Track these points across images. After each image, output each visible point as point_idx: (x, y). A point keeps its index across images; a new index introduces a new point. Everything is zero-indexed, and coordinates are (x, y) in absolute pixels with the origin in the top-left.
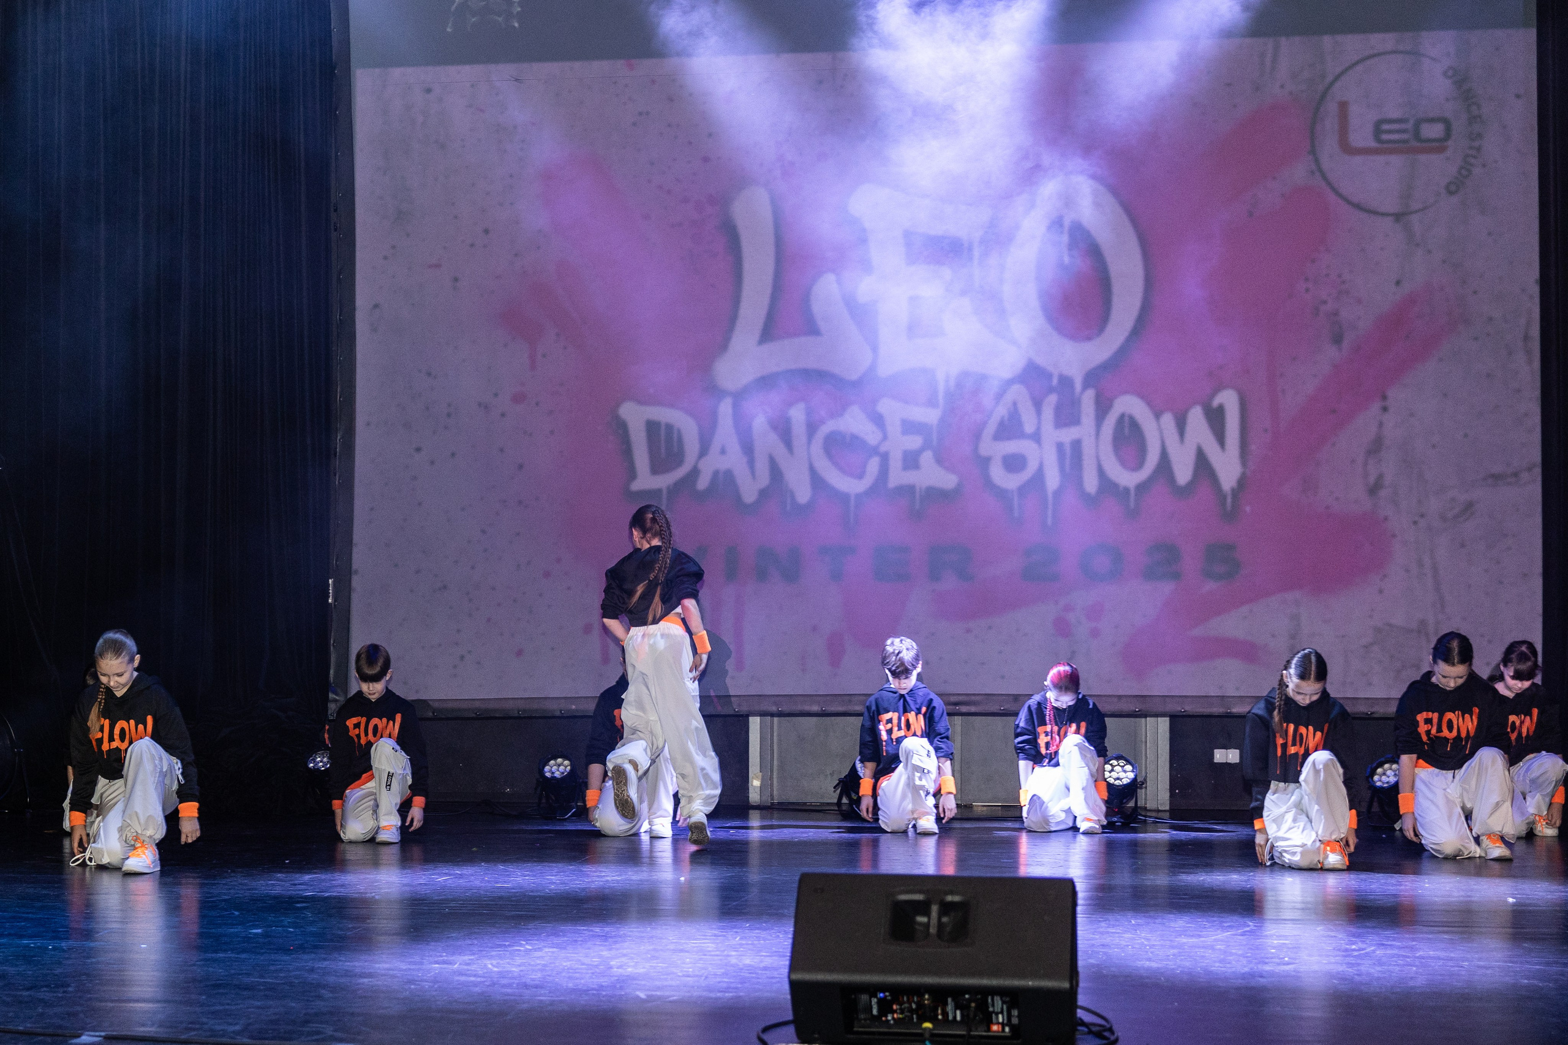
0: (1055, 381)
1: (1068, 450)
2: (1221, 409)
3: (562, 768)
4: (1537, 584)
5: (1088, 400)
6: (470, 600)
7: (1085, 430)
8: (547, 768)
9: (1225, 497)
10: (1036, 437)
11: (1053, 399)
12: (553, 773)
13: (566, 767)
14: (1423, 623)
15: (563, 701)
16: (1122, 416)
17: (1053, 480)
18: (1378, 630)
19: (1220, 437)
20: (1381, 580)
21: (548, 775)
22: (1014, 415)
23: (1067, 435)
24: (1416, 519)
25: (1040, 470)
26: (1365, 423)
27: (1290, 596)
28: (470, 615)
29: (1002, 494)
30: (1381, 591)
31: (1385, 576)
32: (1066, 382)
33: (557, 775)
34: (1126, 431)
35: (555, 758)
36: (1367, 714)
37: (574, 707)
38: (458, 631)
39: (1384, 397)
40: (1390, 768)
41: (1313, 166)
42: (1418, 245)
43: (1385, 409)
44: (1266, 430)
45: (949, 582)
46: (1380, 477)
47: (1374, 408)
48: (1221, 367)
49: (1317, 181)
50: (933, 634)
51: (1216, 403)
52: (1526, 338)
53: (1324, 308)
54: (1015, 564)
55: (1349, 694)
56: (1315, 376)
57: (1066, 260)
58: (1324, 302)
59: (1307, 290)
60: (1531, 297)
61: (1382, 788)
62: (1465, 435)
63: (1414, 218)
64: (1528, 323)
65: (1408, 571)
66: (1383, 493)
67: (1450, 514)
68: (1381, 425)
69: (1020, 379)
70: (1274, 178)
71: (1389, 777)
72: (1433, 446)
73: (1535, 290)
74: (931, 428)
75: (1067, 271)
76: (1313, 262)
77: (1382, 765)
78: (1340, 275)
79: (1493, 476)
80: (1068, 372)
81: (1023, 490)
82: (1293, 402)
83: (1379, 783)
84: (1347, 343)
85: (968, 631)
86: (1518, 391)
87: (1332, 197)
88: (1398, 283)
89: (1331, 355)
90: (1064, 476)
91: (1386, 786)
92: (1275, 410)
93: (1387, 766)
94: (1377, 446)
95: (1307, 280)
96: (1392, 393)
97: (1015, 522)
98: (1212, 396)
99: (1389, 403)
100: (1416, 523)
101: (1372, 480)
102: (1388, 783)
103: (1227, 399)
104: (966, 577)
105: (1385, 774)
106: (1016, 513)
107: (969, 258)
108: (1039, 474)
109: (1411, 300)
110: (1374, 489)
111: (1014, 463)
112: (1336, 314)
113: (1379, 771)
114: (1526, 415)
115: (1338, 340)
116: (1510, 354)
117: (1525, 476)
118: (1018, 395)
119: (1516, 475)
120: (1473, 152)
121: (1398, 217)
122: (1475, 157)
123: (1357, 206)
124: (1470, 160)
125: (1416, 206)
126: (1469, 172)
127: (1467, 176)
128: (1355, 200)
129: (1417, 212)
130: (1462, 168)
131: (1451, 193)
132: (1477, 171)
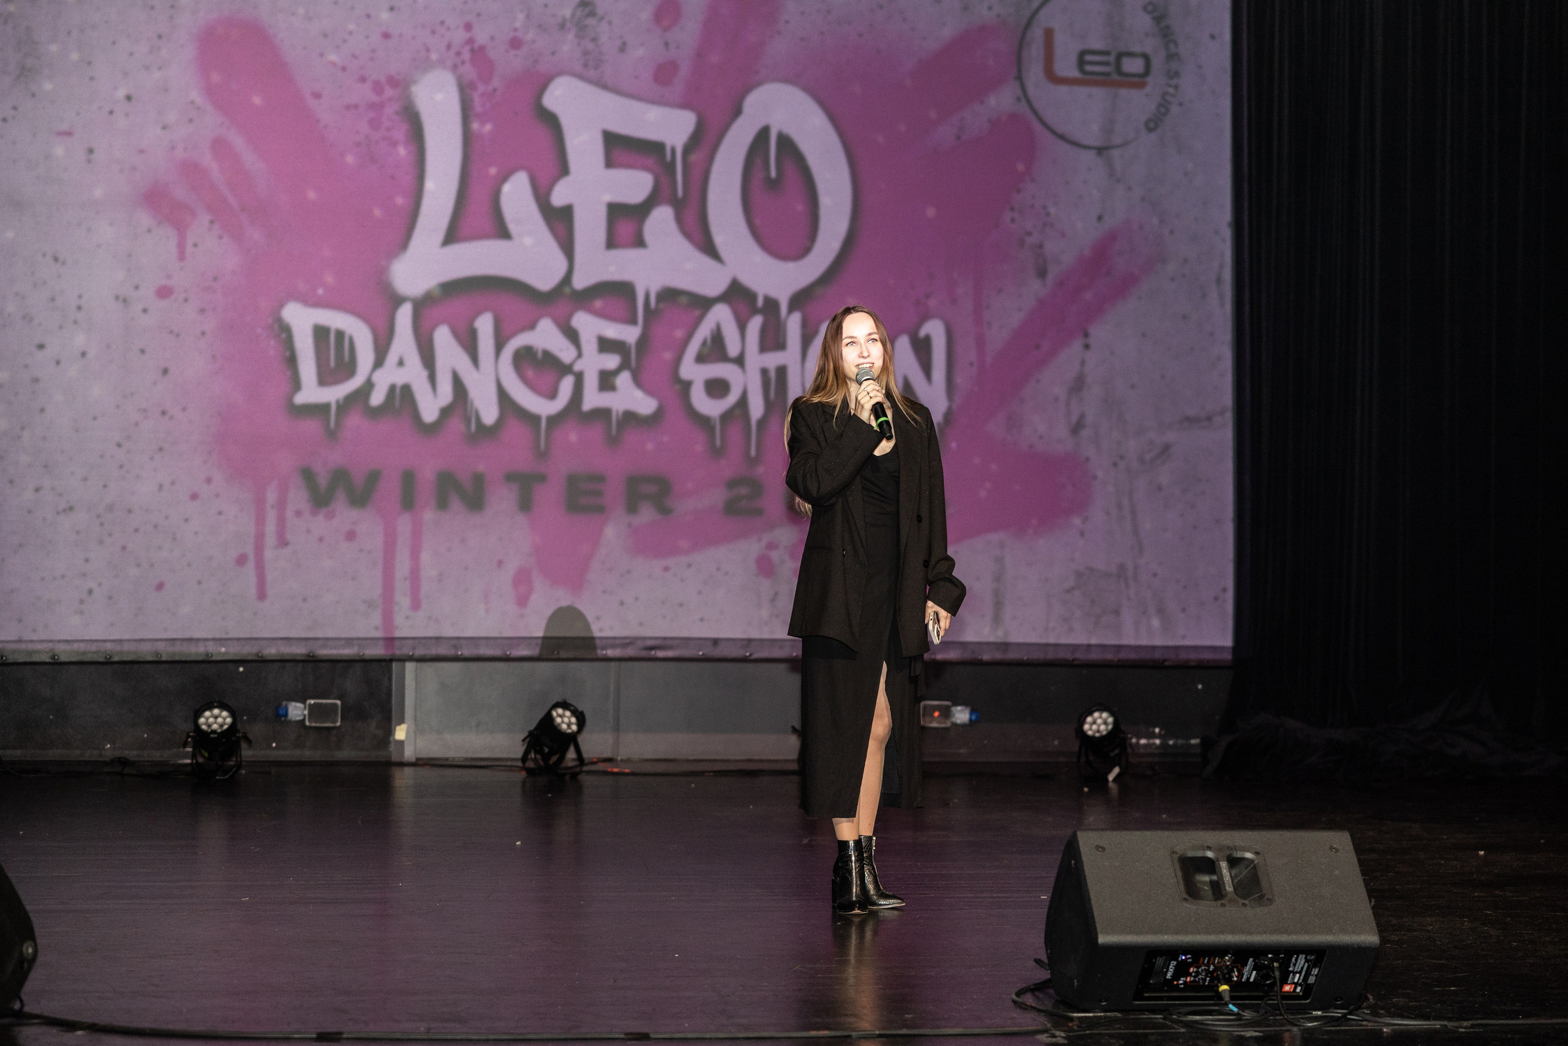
0: (760, 302)
1: (773, 375)
2: (927, 340)
3: (220, 720)
4: (1228, 530)
5: (793, 324)
6: (102, 524)
7: (790, 356)
8: (202, 720)
10: (740, 361)
11: (755, 324)
12: (209, 726)
13: (225, 719)
14: (1122, 567)
15: (211, 643)
17: (756, 408)
18: (1079, 575)
19: (927, 368)
20: (1083, 522)
21: (204, 727)
22: (717, 338)
23: (773, 360)
24: (1117, 460)
25: (744, 397)
26: (1069, 358)
27: (995, 537)
28: (101, 542)
29: (703, 421)
30: (1082, 534)
31: (1087, 518)
32: (771, 305)
33: (215, 727)
35: (211, 708)
36: (1069, 661)
37: (223, 650)
38: (87, 560)
39: (1086, 335)
40: (1101, 717)
41: (1019, 93)
42: (1118, 181)
43: (1087, 347)
44: (972, 364)
45: (647, 515)
46: (1082, 416)
47: (1077, 345)
48: (928, 296)
49: (1023, 108)
50: (629, 572)
51: (922, 333)
52: (1219, 281)
53: (1029, 240)
54: (717, 497)
55: (1052, 640)
56: (1020, 310)
57: (773, 173)
58: (1030, 234)
59: (1013, 220)
60: (1224, 240)
61: (1093, 737)
62: (1163, 377)
63: (1116, 153)
64: (1221, 266)
65: (1108, 513)
66: (1085, 433)
67: (1148, 457)
68: (1083, 363)
69: (724, 298)
70: (982, 102)
71: (1099, 726)
72: (1133, 387)
73: (1227, 233)
74: (630, 347)
75: (774, 185)
76: (1019, 191)
77: (1091, 713)
78: (1044, 207)
79: (1188, 419)
80: (774, 293)
81: (726, 416)
82: (998, 336)
83: (1090, 733)
84: (1050, 278)
85: (666, 569)
86: (1212, 334)
87: (1037, 126)
88: (1100, 218)
89: (1035, 289)
90: (768, 404)
91: (1097, 735)
92: (980, 342)
93: (1096, 715)
94: (1078, 385)
95: (1012, 209)
96: (1093, 330)
97: (716, 452)
98: (919, 325)
99: (1091, 340)
100: (1115, 465)
101: (1074, 419)
102: (1098, 731)
103: (934, 329)
104: (664, 510)
105: (1094, 722)
106: (718, 442)
107: (672, 165)
108: (743, 402)
109: (1112, 237)
110: (1076, 428)
111: (717, 388)
112: (1041, 246)
113: (1089, 719)
114: (1219, 358)
115: (1042, 273)
116: (1204, 296)
117: (1218, 420)
118: (721, 315)
119: (1209, 418)
120: (1171, 90)
121: (1100, 150)
122: (1173, 96)
123: (1062, 137)
124: (1168, 98)
125: (1117, 140)
126: (1168, 110)
127: (1165, 114)
128: (1060, 130)
129: (1118, 146)
130: (1160, 105)
131: (1150, 130)
132: (1174, 109)
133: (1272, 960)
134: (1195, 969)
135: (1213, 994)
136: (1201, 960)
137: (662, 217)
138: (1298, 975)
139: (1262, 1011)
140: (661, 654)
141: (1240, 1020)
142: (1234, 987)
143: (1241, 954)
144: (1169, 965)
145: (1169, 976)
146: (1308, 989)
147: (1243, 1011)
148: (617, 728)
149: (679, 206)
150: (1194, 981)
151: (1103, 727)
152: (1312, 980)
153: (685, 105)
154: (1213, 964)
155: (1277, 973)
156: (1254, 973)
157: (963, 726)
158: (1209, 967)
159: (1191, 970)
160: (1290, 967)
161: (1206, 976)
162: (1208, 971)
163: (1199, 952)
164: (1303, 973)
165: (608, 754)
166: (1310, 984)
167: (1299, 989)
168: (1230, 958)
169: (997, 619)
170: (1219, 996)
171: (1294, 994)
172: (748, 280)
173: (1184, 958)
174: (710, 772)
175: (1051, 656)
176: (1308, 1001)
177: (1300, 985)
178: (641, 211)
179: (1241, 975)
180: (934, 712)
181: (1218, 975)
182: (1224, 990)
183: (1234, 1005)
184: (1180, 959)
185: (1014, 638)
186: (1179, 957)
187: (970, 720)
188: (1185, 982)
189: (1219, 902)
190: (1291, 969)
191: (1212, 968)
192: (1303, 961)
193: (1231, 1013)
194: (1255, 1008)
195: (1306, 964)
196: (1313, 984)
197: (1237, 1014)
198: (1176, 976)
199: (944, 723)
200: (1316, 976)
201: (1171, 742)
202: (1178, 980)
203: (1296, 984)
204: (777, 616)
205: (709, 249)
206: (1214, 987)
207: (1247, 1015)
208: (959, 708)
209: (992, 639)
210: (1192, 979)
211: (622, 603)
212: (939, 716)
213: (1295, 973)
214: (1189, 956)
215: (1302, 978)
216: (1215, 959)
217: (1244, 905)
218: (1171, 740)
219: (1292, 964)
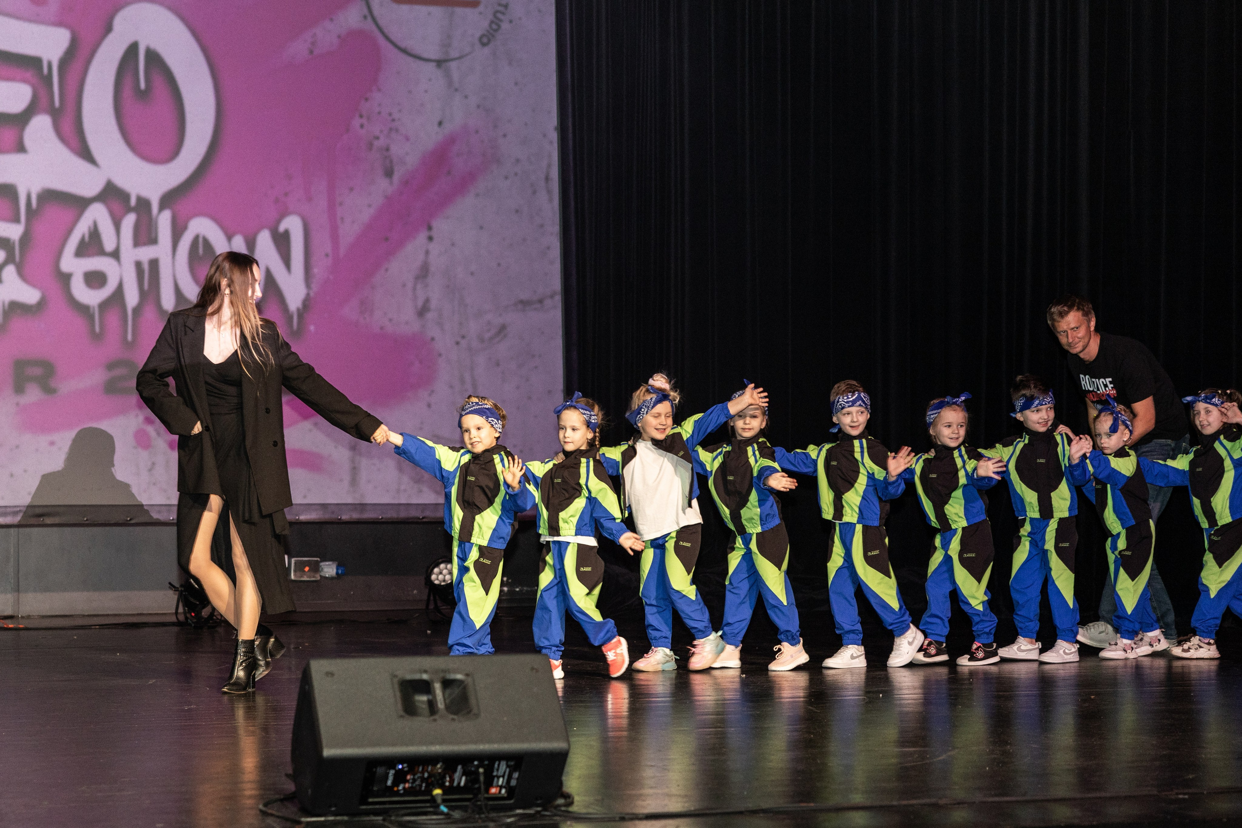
0: (133, 202)
1: (146, 267)
2: (286, 235)
5: (164, 221)
7: (161, 250)
9: (290, 318)
10: (116, 255)
11: (129, 221)
16: (196, 238)
17: (132, 298)
19: (287, 260)
20: (430, 395)
22: (95, 234)
23: (146, 254)
24: (459, 339)
25: (120, 287)
26: (416, 249)
29: (83, 309)
30: (429, 406)
31: (433, 391)
32: (143, 204)
34: (201, 251)
36: (419, 518)
39: (430, 228)
40: (446, 568)
41: (365, 11)
42: (456, 90)
43: (430, 239)
44: (327, 255)
45: (33, 394)
46: (427, 301)
47: (422, 236)
48: (286, 194)
49: (369, 25)
50: (17, 447)
51: (282, 228)
52: (547, 179)
53: (376, 143)
54: (97, 377)
55: (403, 501)
56: (370, 206)
57: (143, 85)
58: (377, 138)
59: (362, 126)
60: (551, 142)
61: (439, 585)
62: (499, 265)
63: (453, 65)
64: (549, 166)
65: (451, 387)
66: (430, 315)
67: (487, 336)
68: (427, 253)
69: (101, 198)
70: (331, 20)
71: (445, 576)
72: (472, 274)
73: (554, 136)
74: (14, 243)
75: (143, 95)
76: (367, 99)
77: (437, 565)
78: (390, 114)
79: (522, 302)
80: (145, 194)
81: (104, 306)
82: (350, 231)
83: (436, 582)
84: (396, 177)
85: (52, 443)
86: (542, 226)
87: (382, 41)
88: (440, 124)
89: (382, 187)
90: (143, 293)
91: (443, 584)
92: (335, 236)
93: (442, 566)
94: (423, 273)
95: (361, 116)
96: (435, 224)
97: (97, 338)
98: (279, 221)
99: (434, 233)
100: (457, 343)
101: (420, 303)
102: (444, 581)
103: (293, 224)
104: (49, 390)
105: (441, 573)
106: (97, 329)
107: (49, 78)
108: (119, 291)
109: (450, 141)
110: (422, 312)
111: (95, 279)
112: (388, 149)
113: (436, 570)
114: (548, 248)
115: (389, 173)
116: (534, 192)
117: (548, 302)
118: (98, 214)
119: (541, 301)
120: (501, 9)
121: (439, 63)
122: (503, 14)
123: (404, 51)
124: (499, 15)
125: (454, 54)
126: (499, 26)
127: (496, 31)
128: (403, 45)
129: (453, 60)
130: (492, 22)
131: (484, 45)
132: (505, 26)
133: (478, 767)
134: (412, 777)
135: (429, 798)
136: (416, 769)
137: (41, 125)
138: (501, 780)
139: (470, 811)
140: (48, 521)
141: (449, 818)
142: (446, 791)
143: (451, 762)
144: (388, 773)
145: (389, 783)
146: (511, 791)
147: (453, 811)
148: (17, 589)
149: (56, 115)
150: (412, 787)
151: (448, 577)
152: (513, 783)
153: (59, 24)
154: (427, 771)
155: (482, 778)
156: (464, 779)
157: (332, 578)
158: (423, 774)
159: (409, 777)
160: (493, 772)
161: (422, 782)
162: (423, 779)
163: (415, 762)
164: (506, 777)
165: (9, 612)
166: (512, 787)
167: (503, 791)
168: (441, 766)
169: (354, 481)
170: (433, 799)
171: (500, 795)
172: (121, 182)
173: (400, 767)
174: (97, 625)
175: (403, 514)
176: (512, 801)
177: (505, 787)
178: (21, 120)
179: (452, 781)
180: (305, 567)
181: (432, 781)
182: (437, 795)
183: (446, 806)
184: (397, 768)
185: (370, 500)
186: (395, 766)
187: (337, 573)
188: (404, 788)
189: (432, 718)
190: (495, 774)
191: (426, 775)
192: (504, 767)
193: (442, 813)
194: (464, 809)
195: (508, 770)
196: (515, 787)
197: (447, 814)
198: (396, 783)
199: (314, 577)
200: (517, 779)
201: (518, 589)
202: (398, 786)
203: (501, 787)
204: (154, 484)
205: (85, 154)
206: (429, 792)
207: (457, 814)
208: (327, 563)
209: (349, 500)
210: (410, 785)
211: (12, 475)
212: (309, 571)
213: (498, 777)
214: (405, 765)
215: (505, 781)
216: (428, 767)
217: (453, 720)
218: (517, 587)
219: (495, 771)
